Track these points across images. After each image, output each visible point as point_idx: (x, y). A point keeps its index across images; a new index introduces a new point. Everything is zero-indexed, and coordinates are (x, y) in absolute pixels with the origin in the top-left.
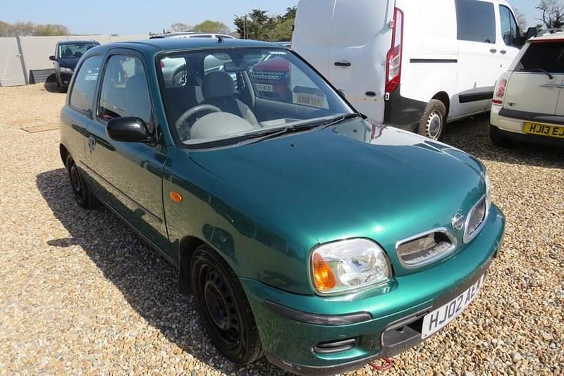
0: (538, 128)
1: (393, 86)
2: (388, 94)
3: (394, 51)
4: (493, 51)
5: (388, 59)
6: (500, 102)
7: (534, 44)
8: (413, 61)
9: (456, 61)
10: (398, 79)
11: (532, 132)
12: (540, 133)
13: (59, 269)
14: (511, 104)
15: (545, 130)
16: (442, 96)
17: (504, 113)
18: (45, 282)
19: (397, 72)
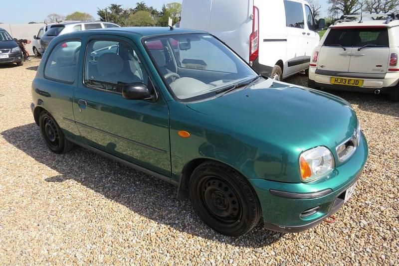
0: (339, 81)
1: (254, 57)
2: (251, 62)
3: (254, 35)
4: (304, 33)
5: (251, 40)
6: (315, 65)
7: (333, 30)
8: (265, 40)
9: (286, 40)
10: (257, 52)
11: (336, 83)
12: (341, 84)
13: (68, 197)
14: (322, 67)
15: (344, 81)
16: (280, 63)
17: (318, 72)
18: (62, 207)
19: (257, 48)
